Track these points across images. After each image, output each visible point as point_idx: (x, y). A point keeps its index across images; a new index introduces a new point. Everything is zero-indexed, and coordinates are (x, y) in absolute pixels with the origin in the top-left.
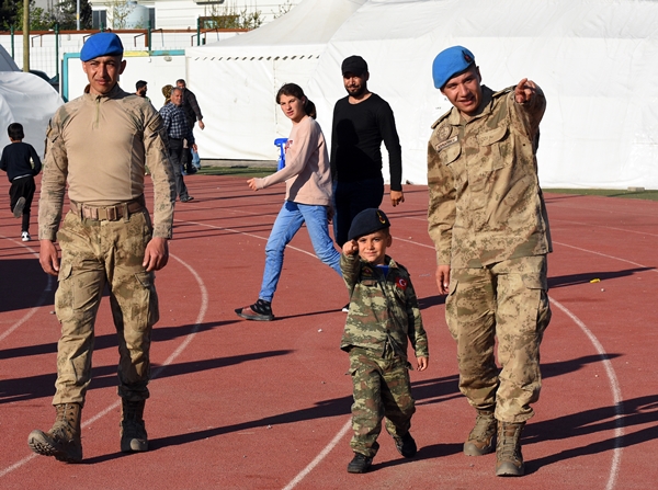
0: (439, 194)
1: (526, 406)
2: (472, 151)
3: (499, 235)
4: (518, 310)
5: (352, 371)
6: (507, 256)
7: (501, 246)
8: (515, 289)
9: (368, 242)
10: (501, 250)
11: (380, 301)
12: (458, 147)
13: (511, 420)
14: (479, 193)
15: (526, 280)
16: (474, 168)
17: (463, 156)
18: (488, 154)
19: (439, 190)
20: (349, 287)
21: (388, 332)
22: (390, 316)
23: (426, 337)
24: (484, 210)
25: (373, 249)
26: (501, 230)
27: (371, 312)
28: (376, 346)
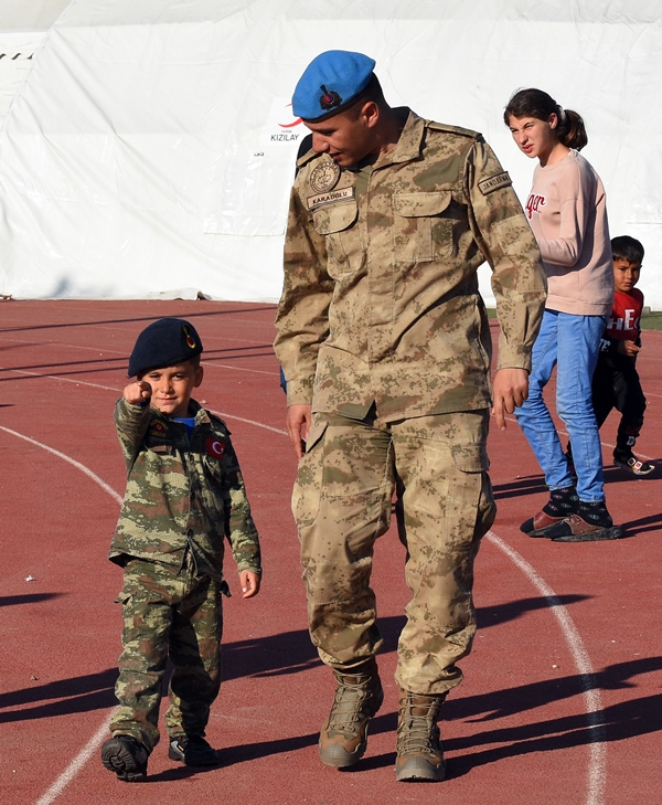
0: (303, 282)
1: (451, 668)
2: (379, 220)
3: (412, 369)
4: (443, 507)
5: (123, 596)
6: (425, 410)
7: (416, 391)
8: (437, 469)
9: (164, 380)
10: (415, 398)
11: (178, 481)
12: (353, 207)
13: (424, 689)
14: (383, 298)
15: (459, 456)
16: (382, 249)
17: (362, 226)
18: (409, 231)
19: (303, 275)
20: (128, 456)
21: (190, 533)
22: (193, 507)
23: (256, 539)
24: (389, 326)
25: (171, 391)
26: (416, 358)
27: (161, 500)
28: (169, 558)
